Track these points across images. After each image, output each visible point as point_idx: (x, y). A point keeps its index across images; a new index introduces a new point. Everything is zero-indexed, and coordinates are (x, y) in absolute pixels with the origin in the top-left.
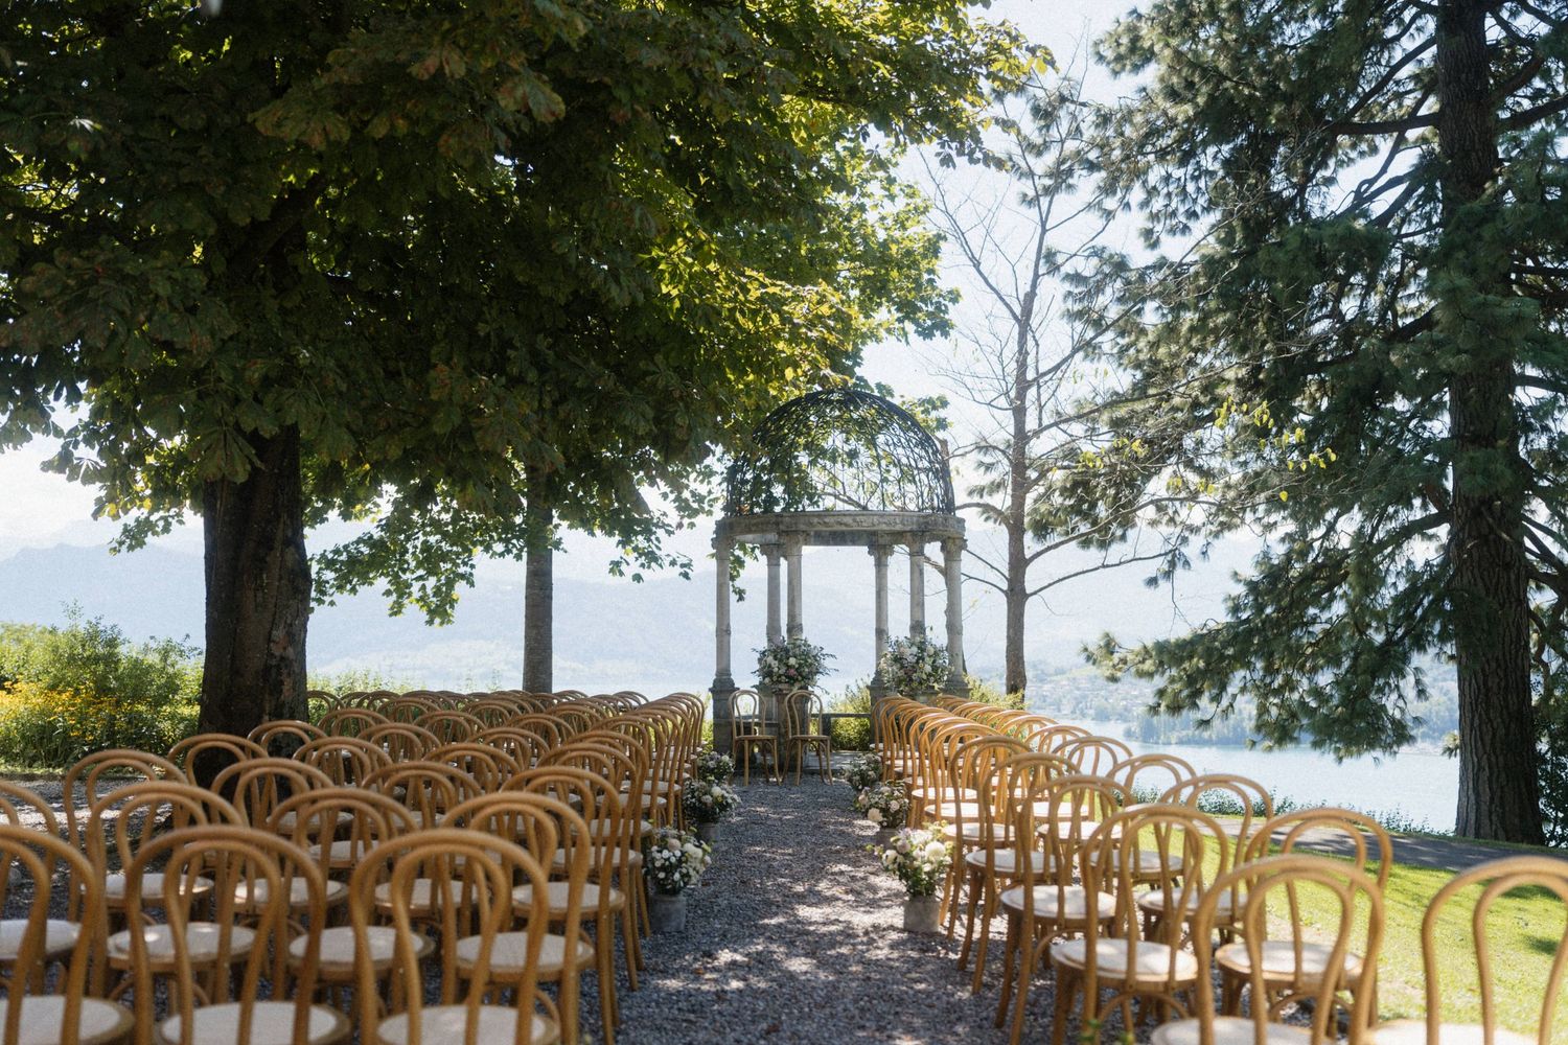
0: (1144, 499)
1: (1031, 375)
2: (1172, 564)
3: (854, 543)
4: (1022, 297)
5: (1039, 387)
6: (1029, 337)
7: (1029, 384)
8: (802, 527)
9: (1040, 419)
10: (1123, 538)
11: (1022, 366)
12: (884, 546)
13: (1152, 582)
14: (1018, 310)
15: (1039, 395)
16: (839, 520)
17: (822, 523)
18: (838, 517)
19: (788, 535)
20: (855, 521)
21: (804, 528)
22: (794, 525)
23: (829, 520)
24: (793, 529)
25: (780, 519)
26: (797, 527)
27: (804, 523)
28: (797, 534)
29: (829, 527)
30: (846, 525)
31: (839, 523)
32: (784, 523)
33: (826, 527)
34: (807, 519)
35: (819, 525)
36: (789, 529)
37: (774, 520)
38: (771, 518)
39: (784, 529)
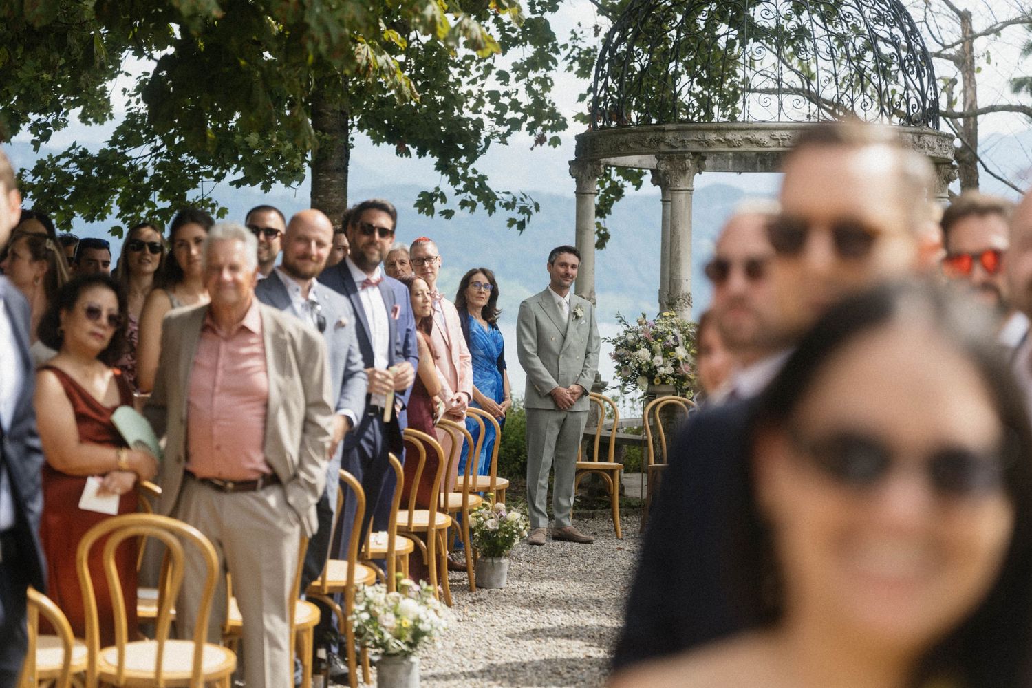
16: (749, 136)
17: (723, 141)
18: (748, 131)
19: (671, 159)
20: (773, 138)
21: (695, 148)
22: (680, 145)
23: (734, 137)
24: (680, 149)
25: (661, 134)
26: (684, 146)
27: (696, 141)
28: (685, 158)
29: (734, 146)
30: (759, 144)
31: (749, 141)
32: (667, 141)
33: (729, 146)
34: (700, 135)
35: (718, 143)
36: (674, 150)
37: (651, 136)
38: (648, 132)
39: (667, 149)
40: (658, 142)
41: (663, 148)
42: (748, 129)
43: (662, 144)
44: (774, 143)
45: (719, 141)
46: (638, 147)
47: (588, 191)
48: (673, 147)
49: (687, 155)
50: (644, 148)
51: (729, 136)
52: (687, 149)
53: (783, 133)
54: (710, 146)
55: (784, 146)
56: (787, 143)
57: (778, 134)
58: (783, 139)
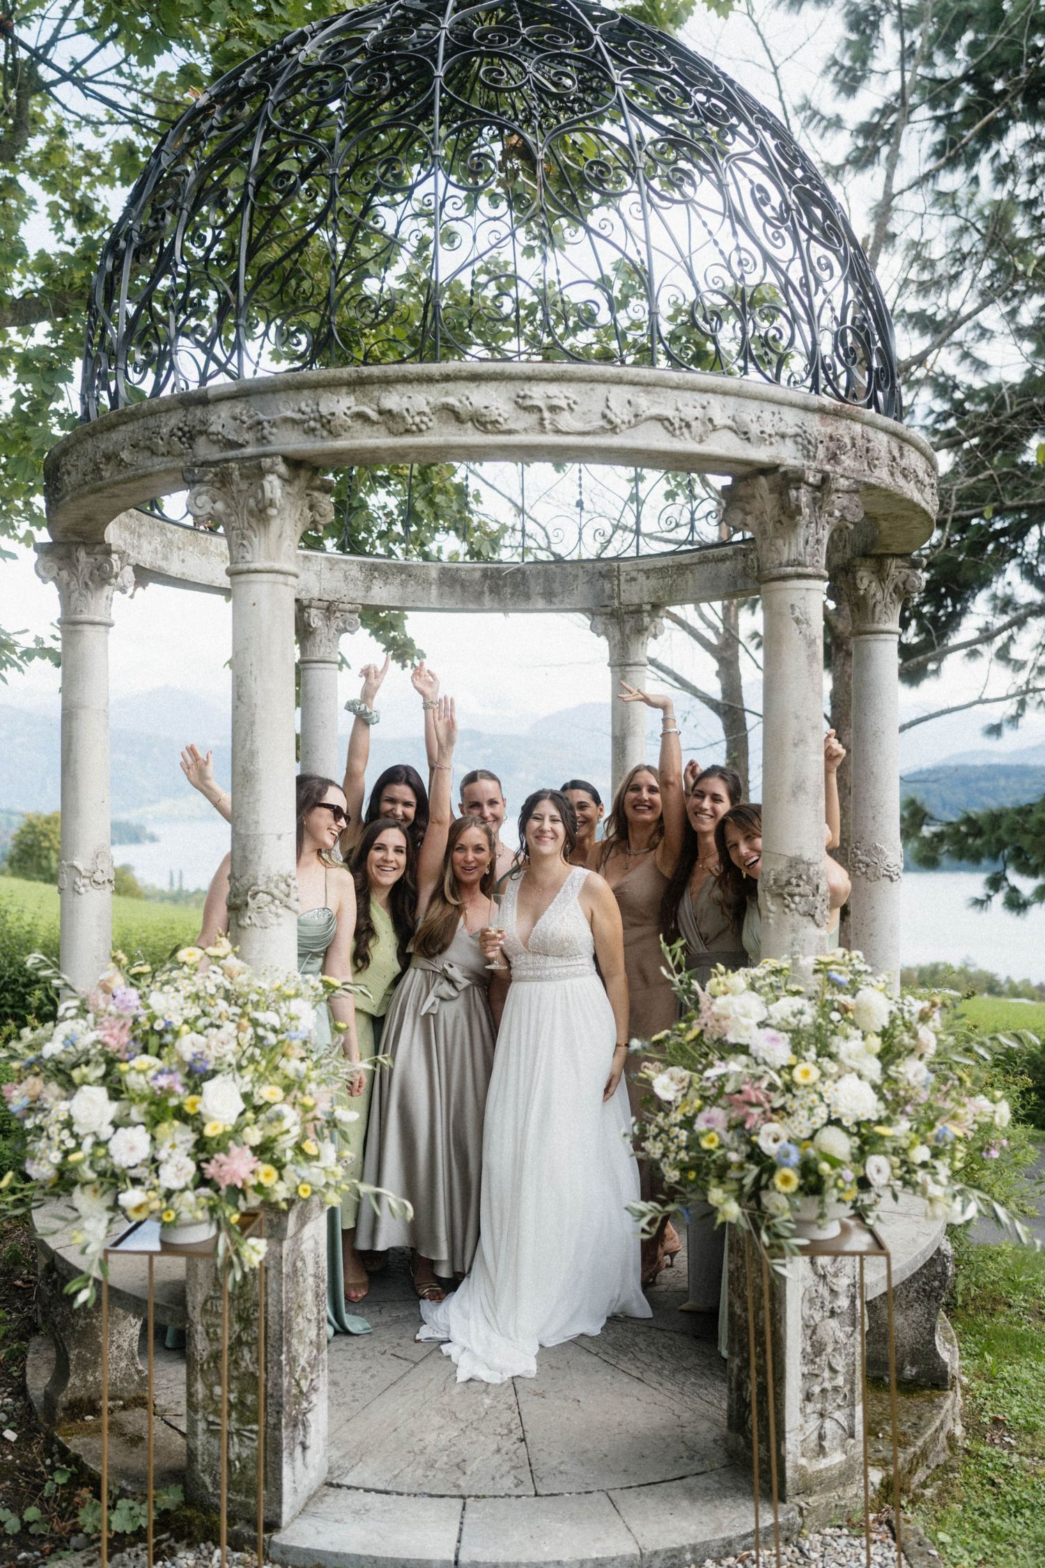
2: (1022, 705)
3: (551, 600)
8: (290, 440)
12: (638, 611)
13: (995, 730)
16: (452, 400)
17: (374, 415)
18: (450, 386)
19: (224, 480)
20: (523, 407)
21: (295, 442)
22: (248, 436)
23: (405, 403)
24: (249, 451)
25: (199, 412)
26: (262, 440)
27: (294, 421)
28: (261, 473)
29: (408, 431)
30: (481, 422)
31: (454, 415)
32: (213, 429)
33: (392, 433)
34: (305, 401)
35: (358, 425)
36: (232, 454)
37: (174, 420)
38: (168, 411)
39: (215, 454)
40: (190, 436)
41: (205, 451)
42: (447, 378)
43: (201, 441)
44: (532, 419)
45: (361, 416)
47: (83, 617)
48: (230, 445)
49: (267, 462)
50: (156, 460)
51: (393, 400)
52: (269, 449)
53: (553, 389)
54: (334, 434)
55: (558, 432)
56: (566, 421)
57: (538, 393)
58: (553, 409)
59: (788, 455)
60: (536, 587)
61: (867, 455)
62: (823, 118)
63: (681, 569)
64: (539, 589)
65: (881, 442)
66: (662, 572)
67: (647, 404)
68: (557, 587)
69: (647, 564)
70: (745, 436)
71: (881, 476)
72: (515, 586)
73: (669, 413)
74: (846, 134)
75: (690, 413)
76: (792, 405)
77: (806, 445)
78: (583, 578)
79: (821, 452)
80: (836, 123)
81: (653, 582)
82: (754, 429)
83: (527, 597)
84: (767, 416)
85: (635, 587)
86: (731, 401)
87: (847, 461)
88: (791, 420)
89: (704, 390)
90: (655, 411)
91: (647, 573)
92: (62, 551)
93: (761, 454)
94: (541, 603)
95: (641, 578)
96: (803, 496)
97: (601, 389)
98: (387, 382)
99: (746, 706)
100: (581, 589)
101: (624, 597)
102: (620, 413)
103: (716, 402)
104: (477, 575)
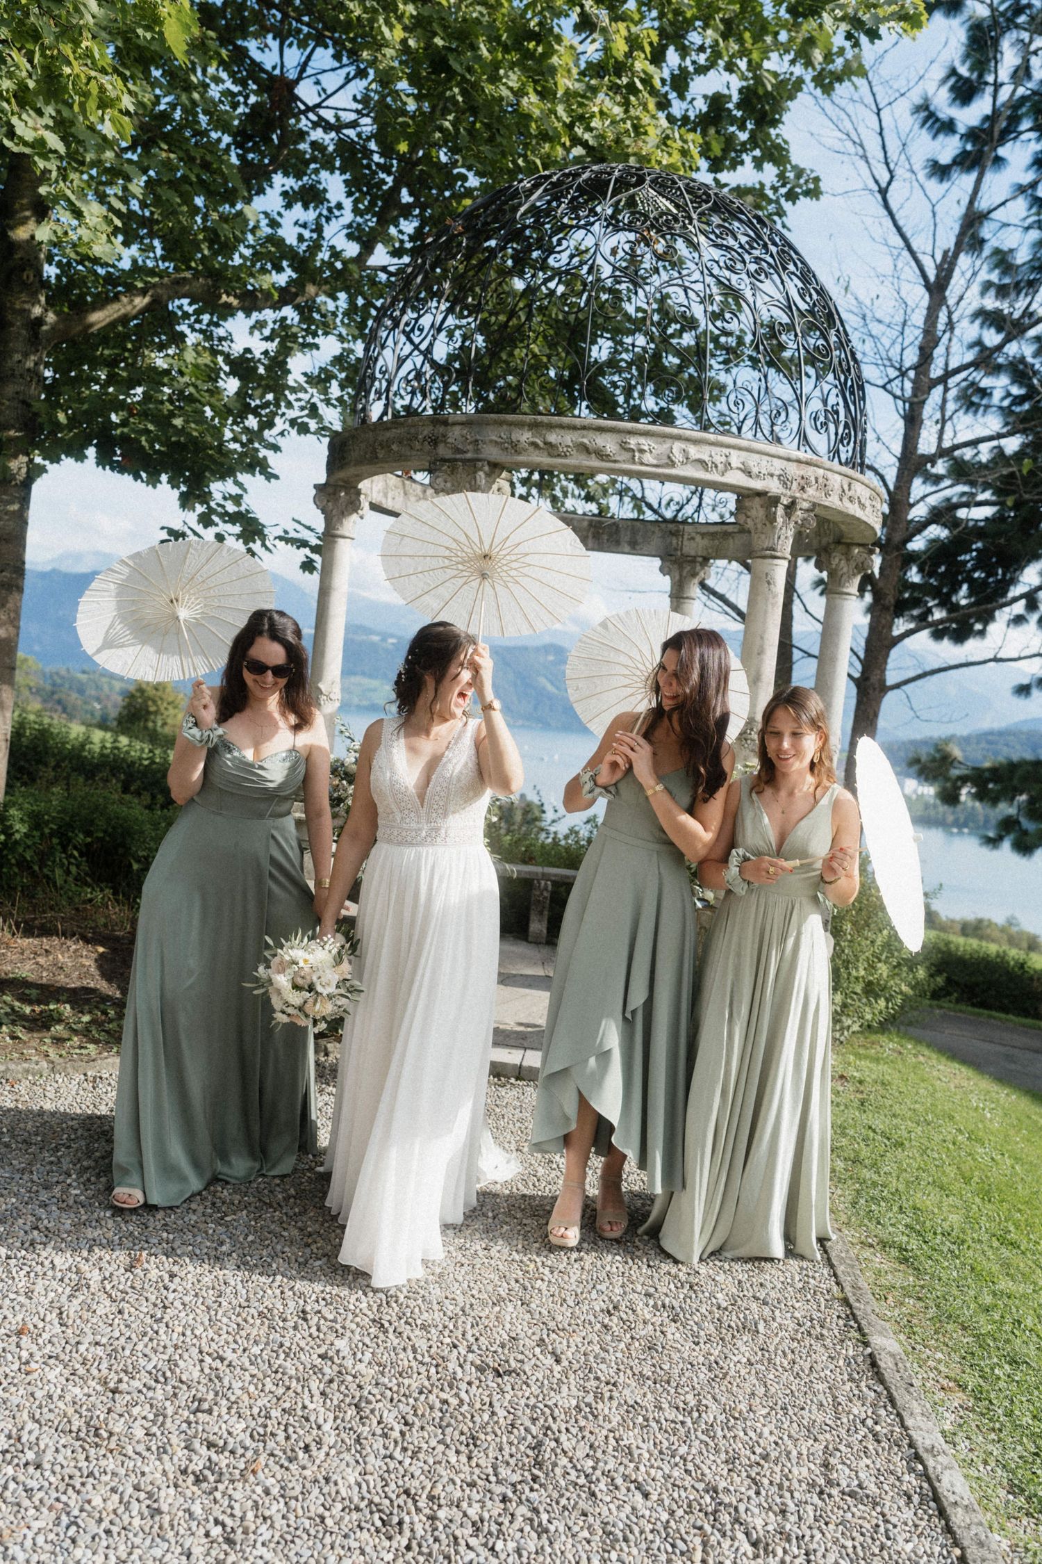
0: (1015, 591)
1: (936, 371)
3: (634, 547)
4: (939, 258)
5: (946, 390)
6: (943, 317)
7: (935, 383)
8: (492, 453)
9: (940, 439)
10: (982, 633)
11: (926, 355)
12: (692, 560)
13: (1024, 690)
14: (932, 274)
15: (944, 401)
16: (585, 441)
17: (541, 445)
18: (585, 433)
19: (453, 470)
20: (624, 446)
21: (494, 454)
22: (470, 447)
23: (559, 440)
24: (469, 455)
25: (441, 429)
26: (477, 451)
27: (496, 443)
28: (476, 470)
29: (559, 456)
30: (601, 455)
31: (585, 449)
32: (449, 441)
33: (550, 455)
34: (503, 432)
35: (531, 449)
36: (459, 456)
37: (426, 431)
38: (423, 426)
39: (449, 455)
40: (435, 441)
41: (443, 451)
42: (584, 428)
43: (442, 446)
44: (628, 455)
45: (534, 445)
46: (405, 451)
47: (340, 533)
48: (458, 451)
49: (479, 465)
50: (414, 453)
51: (553, 438)
52: (480, 455)
53: (642, 440)
54: (518, 453)
55: (642, 464)
56: (648, 458)
57: (633, 442)
58: (642, 451)
59: (774, 487)
60: (625, 537)
61: (825, 488)
62: (937, 120)
63: (726, 535)
64: (627, 538)
65: (836, 481)
66: (713, 535)
67: (694, 451)
68: (639, 539)
69: (704, 529)
70: (749, 474)
71: (833, 501)
72: (611, 535)
73: (706, 458)
74: (957, 137)
75: (719, 459)
76: (779, 457)
77: (784, 480)
78: (658, 534)
79: (795, 485)
80: (948, 127)
81: (705, 542)
82: (755, 470)
83: (618, 543)
84: (764, 463)
85: (693, 544)
86: (744, 454)
87: (811, 491)
88: (778, 465)
89: (728, 446)
90: (698, 456)
91: (703, 535)
92: (330, 490)
93: (757, 485)
94: (627, 548)
95: (698, 538)
96: (780, 511)
97: (669, 441)
98: (551, 427)
99: (795, 642)
100: (656, 541)
101: (686, 550)
102: (678, 456)
103: (734, 453)
104: (585, 524)
